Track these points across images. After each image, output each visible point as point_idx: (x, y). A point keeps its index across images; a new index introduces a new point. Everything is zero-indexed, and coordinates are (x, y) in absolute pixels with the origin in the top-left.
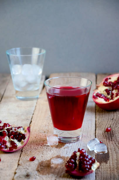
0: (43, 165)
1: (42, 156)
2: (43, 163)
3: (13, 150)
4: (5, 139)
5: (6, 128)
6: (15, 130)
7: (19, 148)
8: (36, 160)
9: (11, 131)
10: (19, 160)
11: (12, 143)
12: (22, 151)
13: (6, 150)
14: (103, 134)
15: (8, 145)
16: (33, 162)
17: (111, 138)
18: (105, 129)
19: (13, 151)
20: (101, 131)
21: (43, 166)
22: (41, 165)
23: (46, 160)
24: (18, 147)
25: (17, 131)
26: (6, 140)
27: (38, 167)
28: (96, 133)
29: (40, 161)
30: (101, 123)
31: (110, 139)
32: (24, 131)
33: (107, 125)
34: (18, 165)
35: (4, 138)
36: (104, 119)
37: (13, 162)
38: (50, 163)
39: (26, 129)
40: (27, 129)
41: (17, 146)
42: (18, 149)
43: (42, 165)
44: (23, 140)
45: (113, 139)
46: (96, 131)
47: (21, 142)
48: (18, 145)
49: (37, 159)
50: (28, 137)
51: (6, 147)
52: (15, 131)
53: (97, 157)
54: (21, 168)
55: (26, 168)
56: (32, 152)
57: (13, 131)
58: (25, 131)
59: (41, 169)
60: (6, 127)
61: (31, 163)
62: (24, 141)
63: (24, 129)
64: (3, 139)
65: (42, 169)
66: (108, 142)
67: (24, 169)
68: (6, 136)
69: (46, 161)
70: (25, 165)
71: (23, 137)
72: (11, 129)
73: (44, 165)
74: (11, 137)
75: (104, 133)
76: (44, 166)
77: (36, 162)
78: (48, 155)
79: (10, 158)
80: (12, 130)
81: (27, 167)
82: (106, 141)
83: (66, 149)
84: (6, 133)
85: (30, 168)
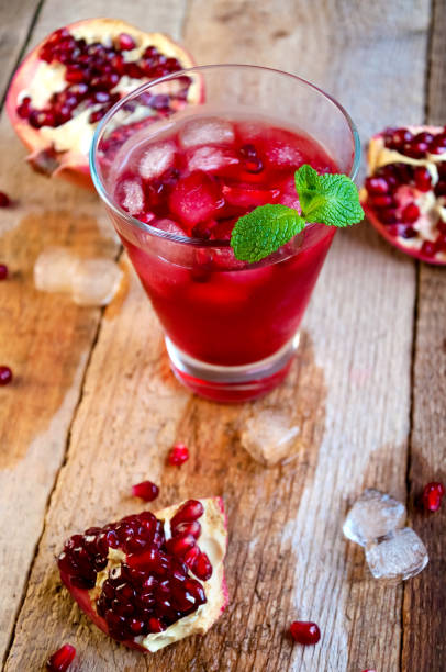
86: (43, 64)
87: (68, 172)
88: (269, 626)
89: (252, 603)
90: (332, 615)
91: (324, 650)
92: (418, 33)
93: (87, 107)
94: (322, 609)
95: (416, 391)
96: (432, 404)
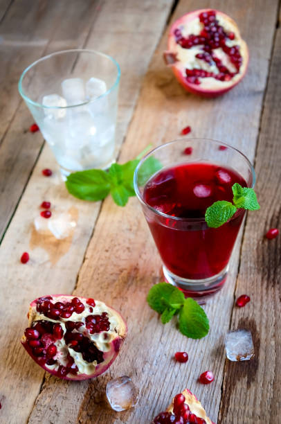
2: (98, 387)
14: (257, 249)
17: (275, 273)
18: (266, 223)
20: (256, 233)
21: (94, 402)
27: (83, 409)
28: (245, 242)
30: (263, 192)
31: (272, 277)
33: (275, 202)
36: (271, 174)
43: (94, 397)
45: (279, 276)
46: (246, 234)
54: (45, 406)
55: (55, 406)
66: (265, 291)
67: (50, 408)
73: (98, 395)
75: (261, 243)
76: (97, 400)
81: (59, 403)
82: (260, 283)
85: (63, 411)
89: (158, 345)
90: (194, 351)
91: (190, 364)
92: (259, 93)
94: (190, 349)
95: (242, 257)
96: (249, 263)
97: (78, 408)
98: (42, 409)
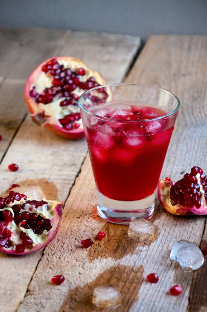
0: (77, 297)
1: (80, 273)
2: (78, 293)
3: (24, 250)
4: (8, 227)
5: (11, 204)
6: (31, 209)
7: (36, 247)
8: (65, 282)
9: (22, 211)
10: (32, 279)
11: (23, 236)
12: (43, 255)
13: (9, 249)
15: (15, 239)
16: (59, 287)
19: (23, 254)
21: (76, 301)
22: (72, 299)
23: (85, 283)
24: (33, 245)
25: (34, 211)
26: (10, 229)
27: (66, 304)
29: (73, 287)
32: (49, 211)
34: (28, 291)
35: (6, 225)
37: (18, 281)
38: (92, 295)
39: (53, 208)
40: (56, 208)
41: (32, 243)
42: (33, 249)
43: (75, 299)
44: (45, 230)
47: (40, 236)
48: (34, 241)
49: (68, 280)
50: (57, 226)
51: (10, 244)
52: (31, 212)
53: (196, 285)
54: (31, 303)
55: (41, 303)
56: (62, 259)
57: (27, 212)
58: (52, 213)
59: (70, 308)
60: (13, 202)
61: (53, 290)
62: (48, 235)
63: (48, 208)
64: (4, 227)
65: (73, 309)
67: (36, 304)
68: (11, 221)
69: (85, 287)
70: (41, 295)
71: (47, 224)
72: (23, 206)
73: (79, 298)
74: (20, 224)
76: (78, 300)
77: (64, 289)
78: (94, 271)
79: (14, 270)
80: (23, 209)
81: (43, 301)
83: (135, 255)
84: (11, 214)
85: (48, 305)
86: (43, 73)
87: (48, 125)
88: (138, 278)
91: (160, 284)
93: (60, 98)
97: (61, 304)
98: (28, 304)
